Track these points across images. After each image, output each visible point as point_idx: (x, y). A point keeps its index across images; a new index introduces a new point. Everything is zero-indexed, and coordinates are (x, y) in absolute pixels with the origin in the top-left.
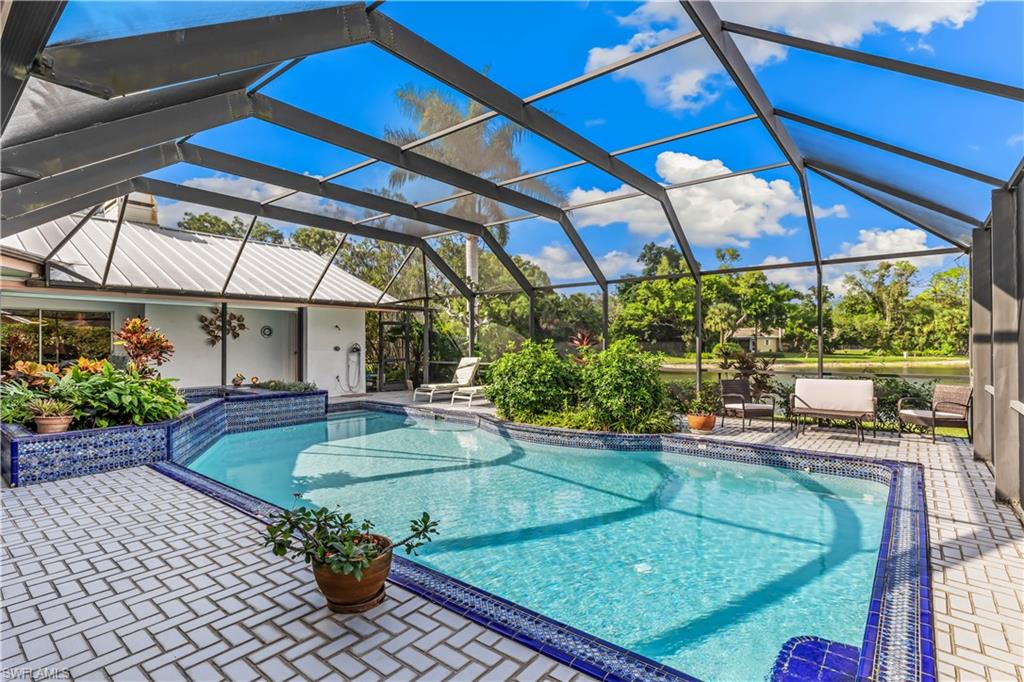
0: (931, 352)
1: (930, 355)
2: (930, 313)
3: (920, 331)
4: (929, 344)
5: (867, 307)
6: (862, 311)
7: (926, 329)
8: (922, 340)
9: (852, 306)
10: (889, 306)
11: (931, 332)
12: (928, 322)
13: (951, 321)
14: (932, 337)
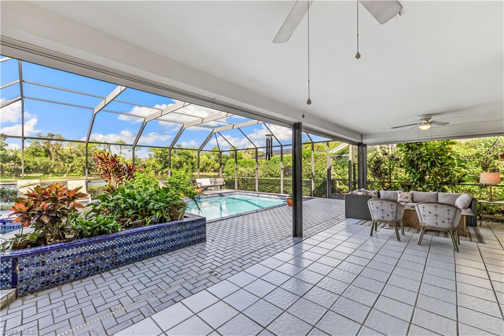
0: (73, 174)
1: (73, 176)
2: (72, 158)
3: (68, 166)
4: (72, 171)
5: (41, 154)
6: (39, 156)
7: (70, 165)
8: (69, 169)
9: (33, 152)
10: (53, 154)
11: (72, 167)
12: (72, 162)
13: (81, 162)
14: (73, 168)
